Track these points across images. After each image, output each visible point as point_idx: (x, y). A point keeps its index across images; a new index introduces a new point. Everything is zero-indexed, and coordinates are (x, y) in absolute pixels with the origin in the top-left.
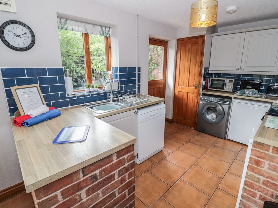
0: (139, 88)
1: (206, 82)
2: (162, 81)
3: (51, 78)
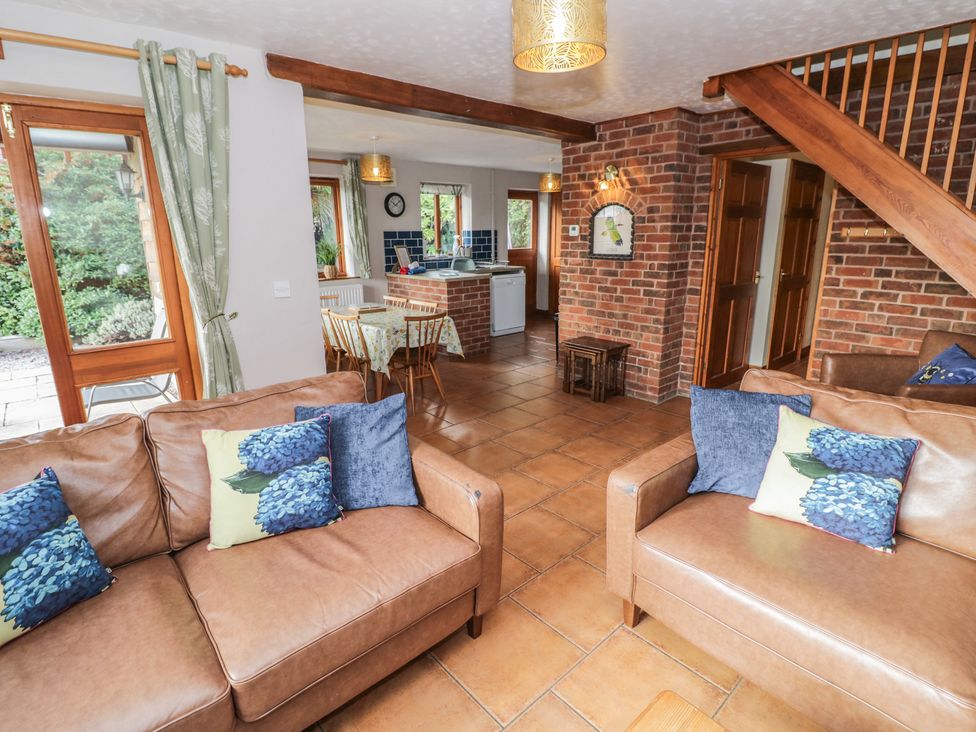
0: (496, 255)
2: (531, 251)
3: (413, 241)
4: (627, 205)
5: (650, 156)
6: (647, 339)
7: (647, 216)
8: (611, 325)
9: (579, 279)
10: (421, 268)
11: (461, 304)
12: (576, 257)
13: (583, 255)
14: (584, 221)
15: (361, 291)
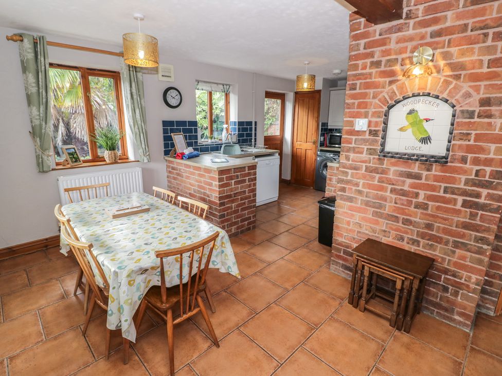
0: (255, 141)
1: (324, 138)
2: (279, 137)
3: (189, 129)
4: (445, 95)
5: (491, 31)
6: (463, 258)
7: (477, 110)
8: (406, 233)
9: (364, 177)
10: (196, 152)
11: (231, 190)
12: (362, 153)
13: (371, 152)
14: (375, 114)
15: (140, 173)
